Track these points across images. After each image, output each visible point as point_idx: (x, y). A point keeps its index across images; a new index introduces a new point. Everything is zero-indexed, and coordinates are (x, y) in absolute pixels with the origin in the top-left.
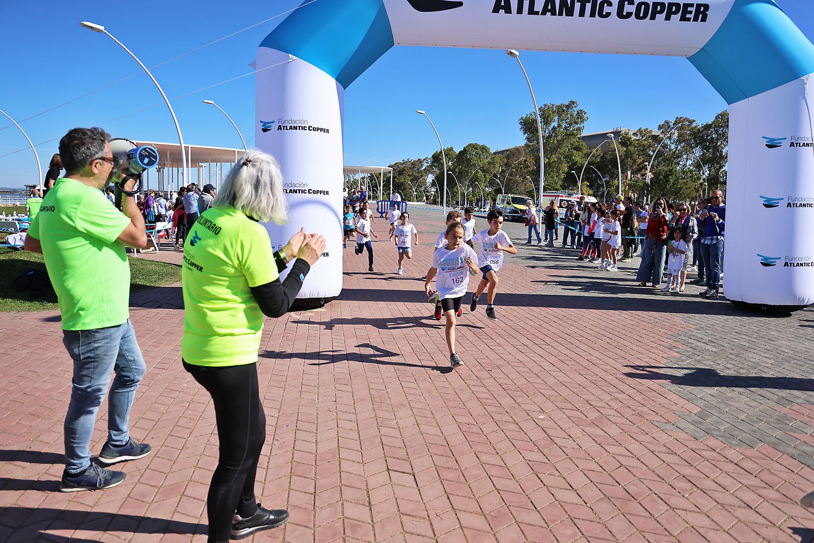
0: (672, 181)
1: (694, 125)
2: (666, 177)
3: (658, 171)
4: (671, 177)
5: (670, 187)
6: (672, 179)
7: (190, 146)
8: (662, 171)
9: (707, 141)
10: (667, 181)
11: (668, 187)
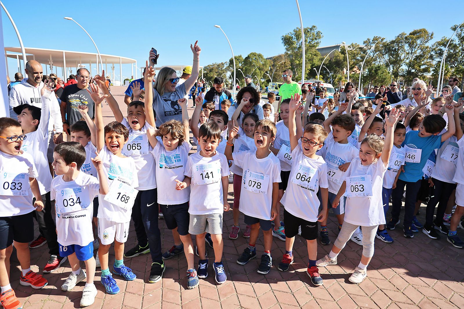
0: (379, 74)
1: (384, 41)
2: (376, 71)
3: (371, 68)
4: (379, 71)
5: (379, 78)
6: (380, 72)
7: (64, 51)
8: (373, 67)
9: (392, 50)
10: (377, 74)
11: (377, 78)
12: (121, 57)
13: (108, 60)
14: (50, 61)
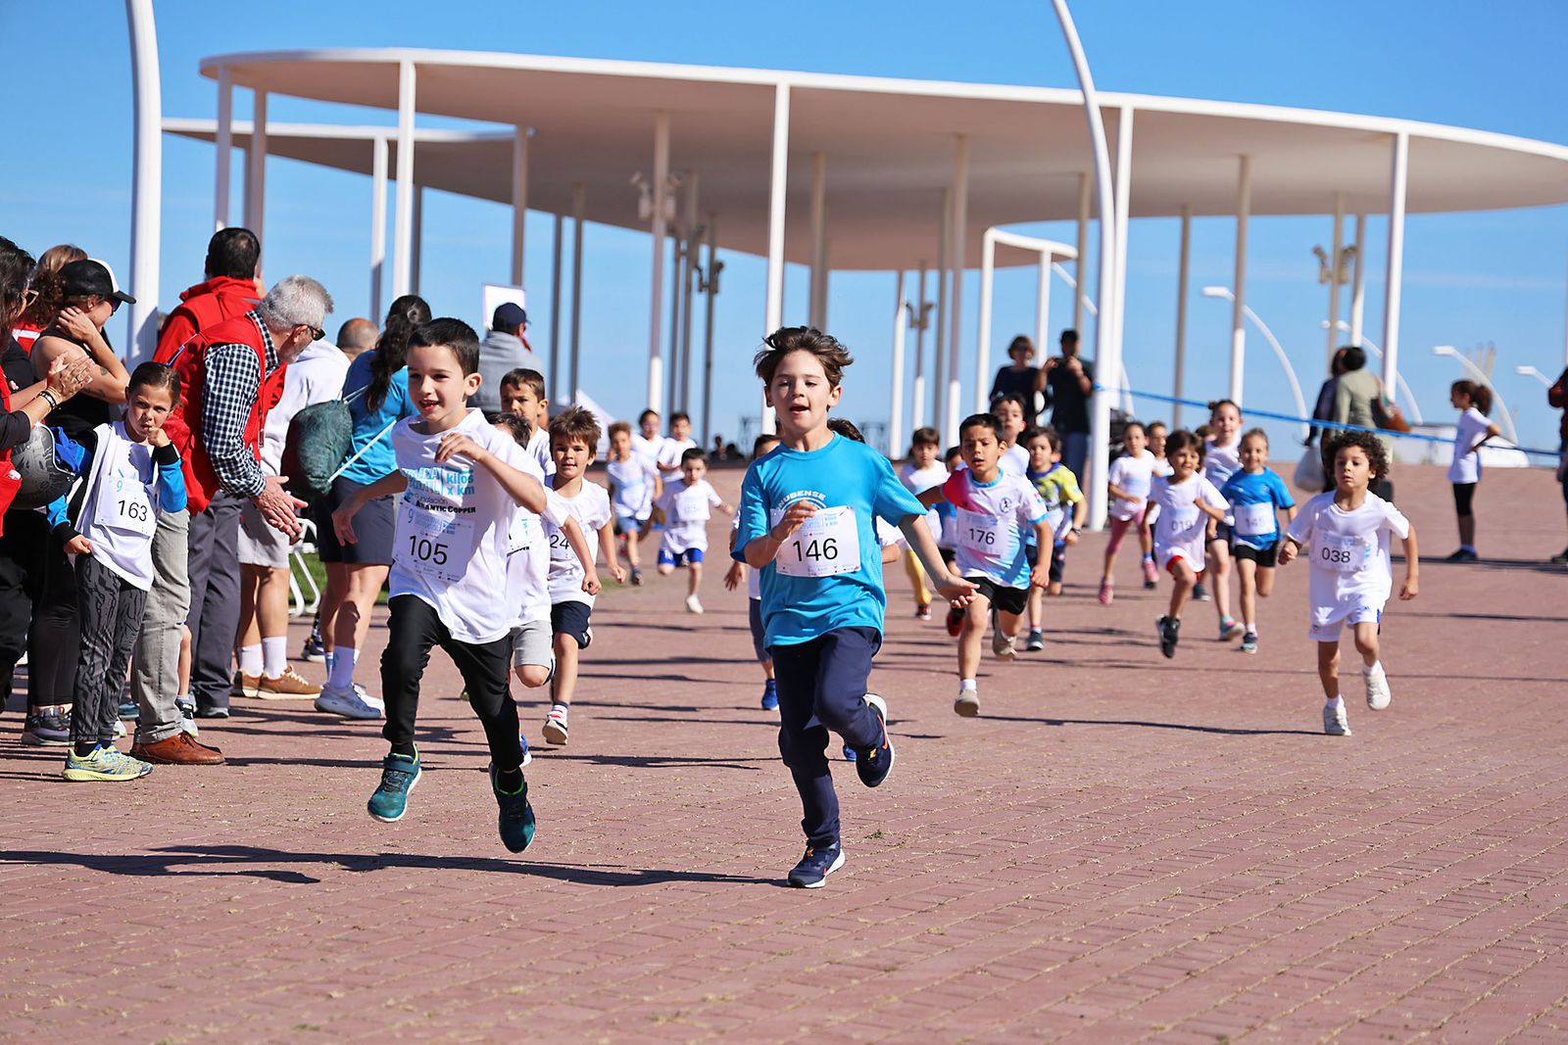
12: (1405, 128)
13: (1272, 168)
14: (651, 192)
